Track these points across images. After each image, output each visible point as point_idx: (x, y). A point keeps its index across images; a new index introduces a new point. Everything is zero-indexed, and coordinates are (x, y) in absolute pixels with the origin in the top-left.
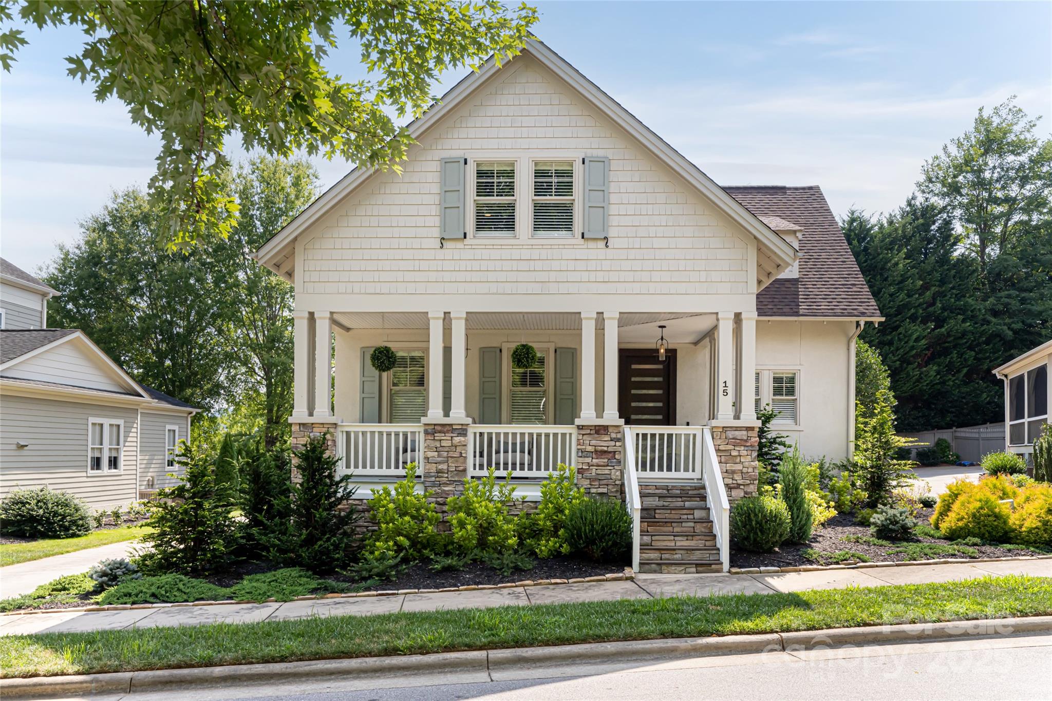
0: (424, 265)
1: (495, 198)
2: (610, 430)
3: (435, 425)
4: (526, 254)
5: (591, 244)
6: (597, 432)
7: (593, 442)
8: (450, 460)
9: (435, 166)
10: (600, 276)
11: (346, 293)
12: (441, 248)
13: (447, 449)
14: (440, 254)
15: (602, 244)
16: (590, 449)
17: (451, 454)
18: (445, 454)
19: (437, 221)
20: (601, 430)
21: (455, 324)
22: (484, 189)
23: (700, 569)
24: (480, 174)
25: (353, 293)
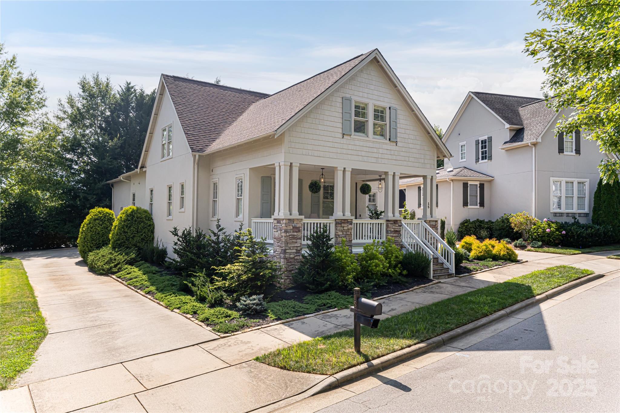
0: (336, 145)
1: (361, 118)
2: (398, 222)
3: (342, 220)
4: (371, 145)
5: (392, 144)
6: (395, 223)
7: (394, 227)
8: (347, 236)
9: (340, 100)
10: (394, 157)
11: (306, 155)
12: (343, 138)
13: (346, 231)
14: (343, 141)
15: (395, 144)
16: (392, 230)
17: (347, 233)
18: (345, 233)
19: (340, 125)
20: (395, 222)
21: (347, 173)
22: (357, 114)
23: (449, 276)
24: (356, 107)
25: (309, 155)
